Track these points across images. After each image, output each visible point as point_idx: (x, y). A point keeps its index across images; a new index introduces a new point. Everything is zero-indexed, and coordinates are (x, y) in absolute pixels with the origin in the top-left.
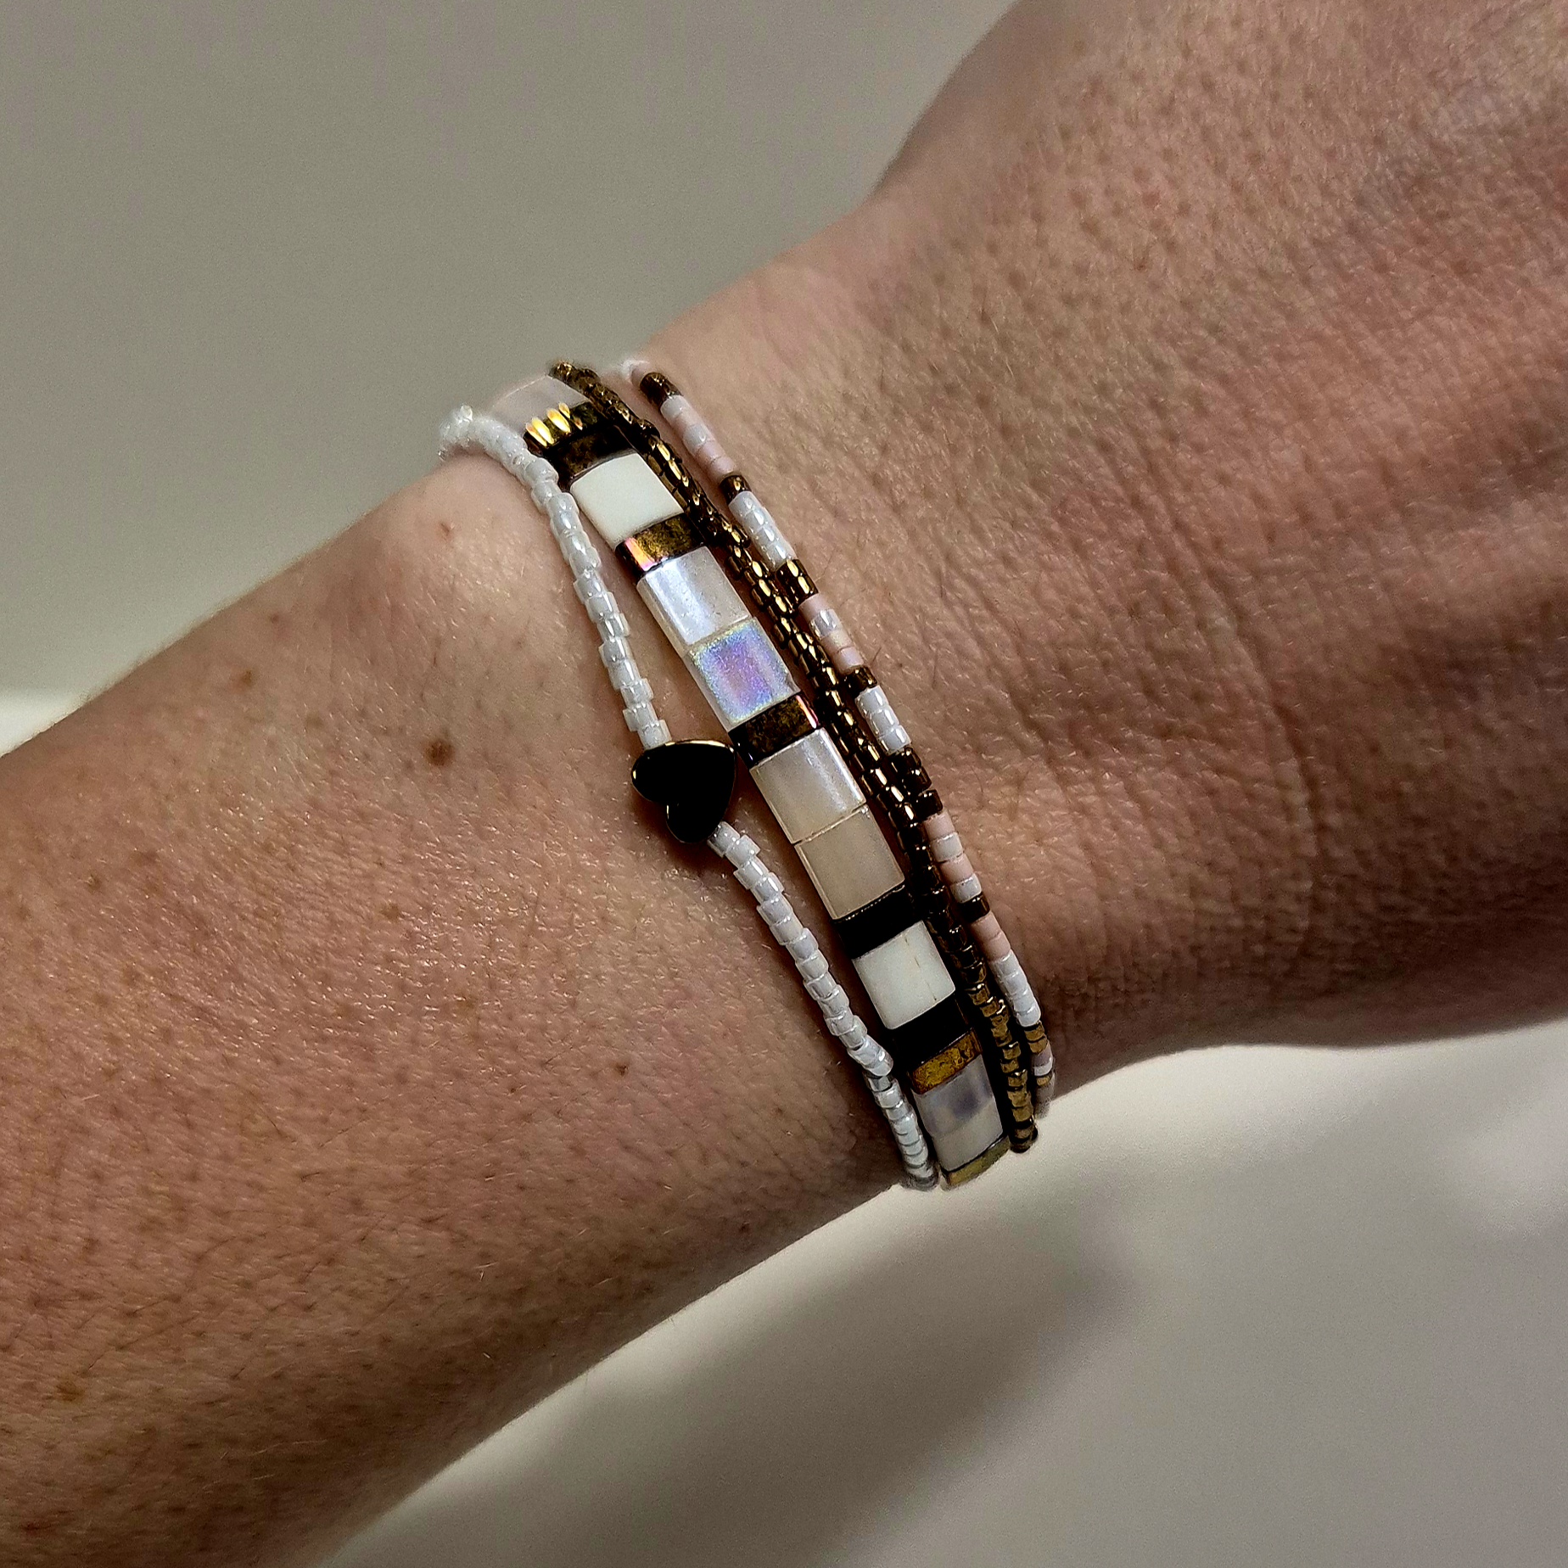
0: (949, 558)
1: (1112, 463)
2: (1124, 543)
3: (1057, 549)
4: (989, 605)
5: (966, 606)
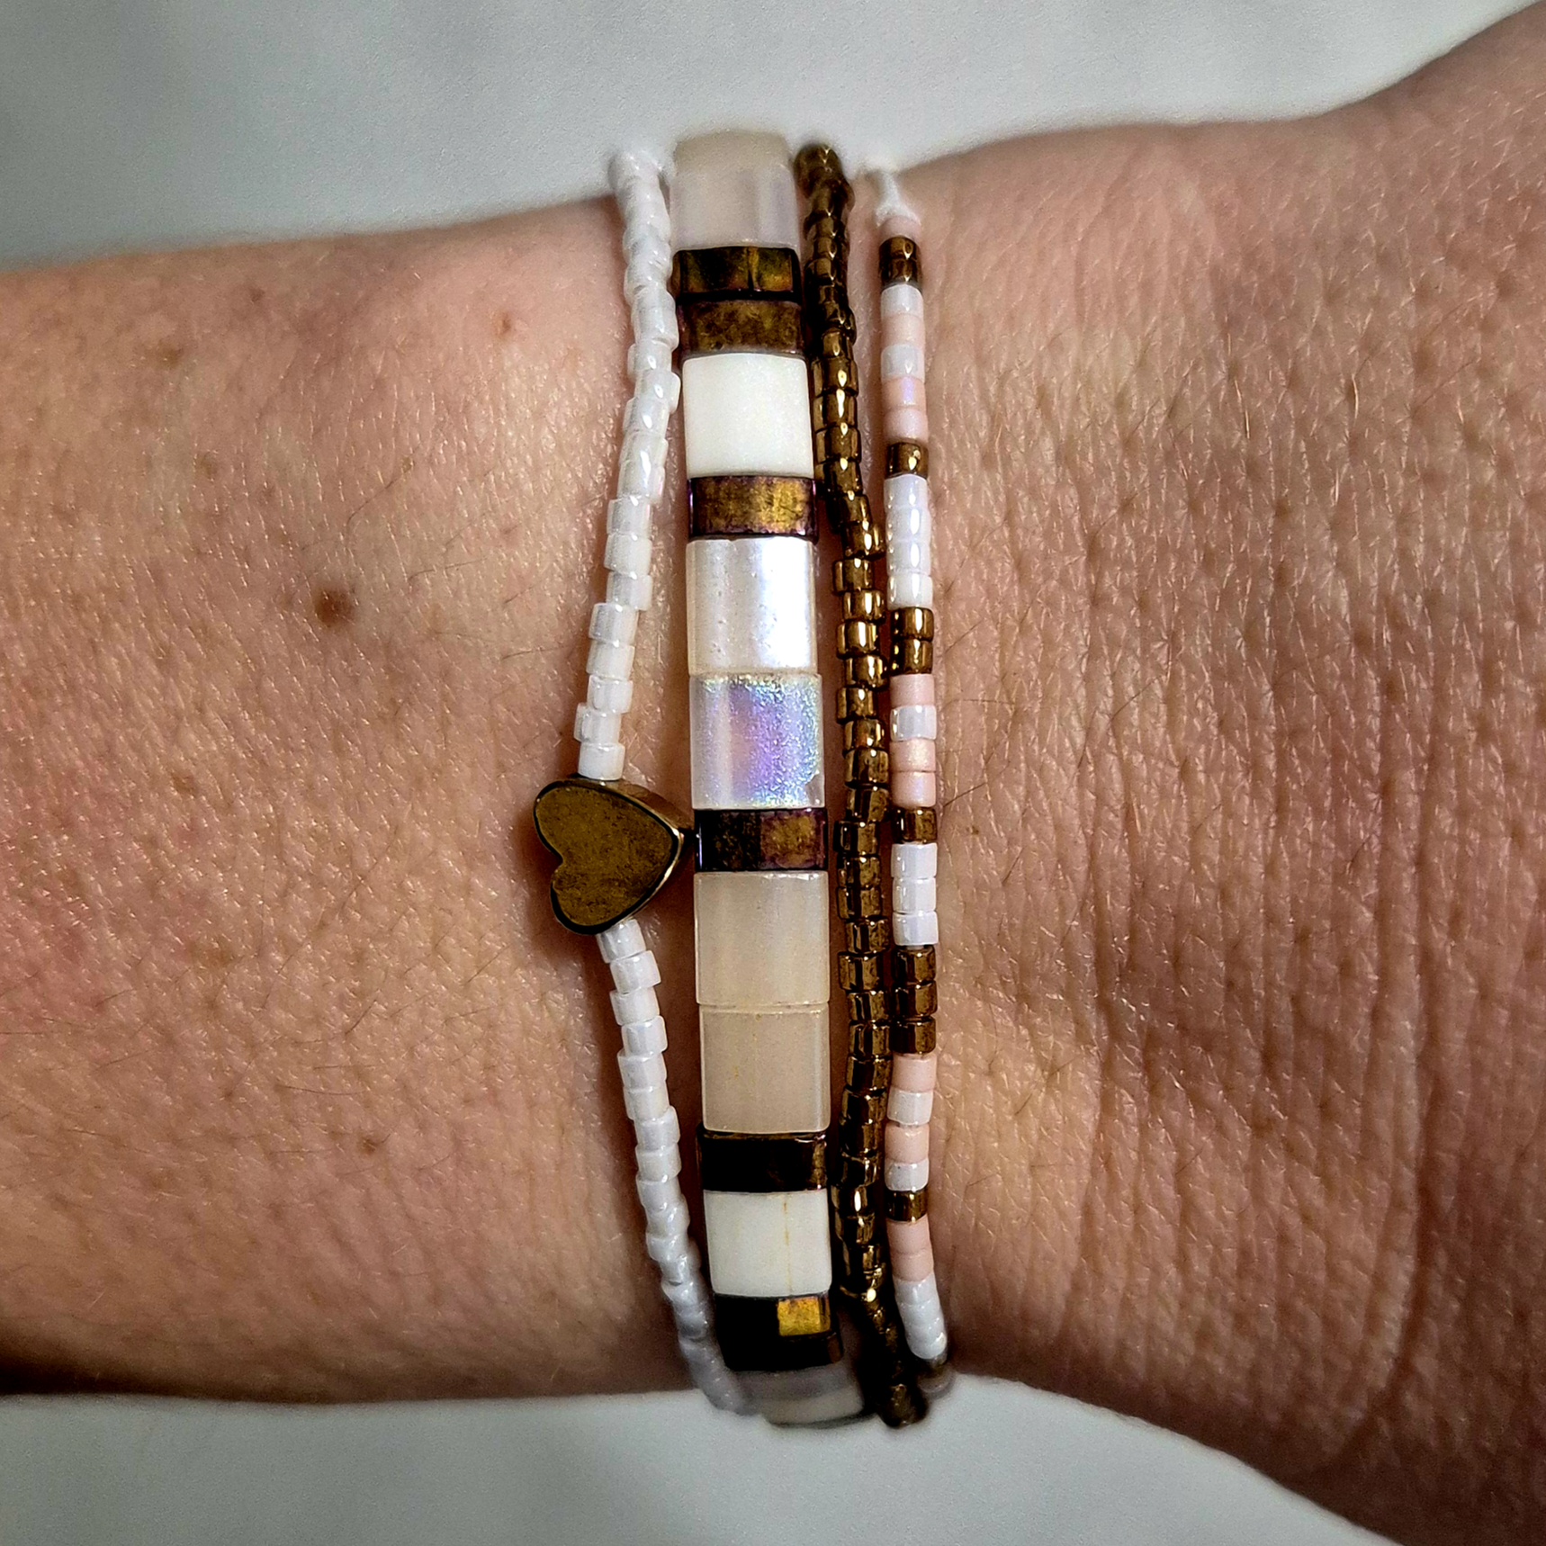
0: (1116, 718)
1: (1386, 714)
2: (1341, 838)
3: (1255, 793)
4: (1128, 817)
5: (1101, 799)
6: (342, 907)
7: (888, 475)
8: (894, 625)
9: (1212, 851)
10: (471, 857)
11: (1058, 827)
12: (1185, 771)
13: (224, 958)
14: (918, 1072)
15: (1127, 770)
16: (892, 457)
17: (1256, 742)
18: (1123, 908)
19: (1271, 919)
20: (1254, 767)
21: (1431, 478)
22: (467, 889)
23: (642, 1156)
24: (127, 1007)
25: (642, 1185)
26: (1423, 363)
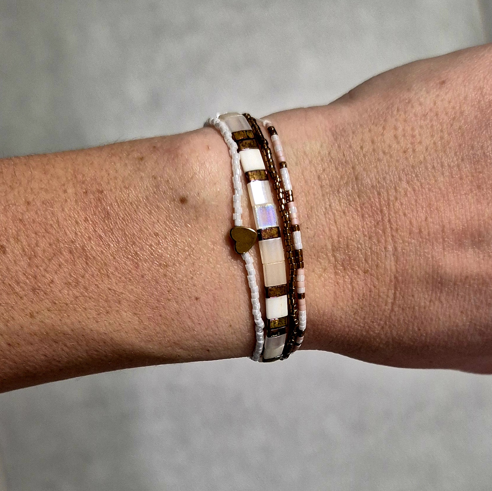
0: (330, 206)
1: (379, 199)
2: (374, 220)
3: (358, 215)
4: (335, 222)
5: (330, 220)
6: (189, 255)
7: (281, 168)
8: (286, 194)
9: (351, 225)
10: (214, 243)
11: (323, 225)
12: (344, 213)
13: (167, 266)
14: (301, 271)
15: (334, 214)
16: (281, 165)
17: (356, 206)
18: (337, 238)
19: (365, 236)
20: (357, 210)
21: (379, 160)
22: (214, 249)
23: (252, 294)
24: (148, 277)
25: (252, 300)
26: (373, 142)
